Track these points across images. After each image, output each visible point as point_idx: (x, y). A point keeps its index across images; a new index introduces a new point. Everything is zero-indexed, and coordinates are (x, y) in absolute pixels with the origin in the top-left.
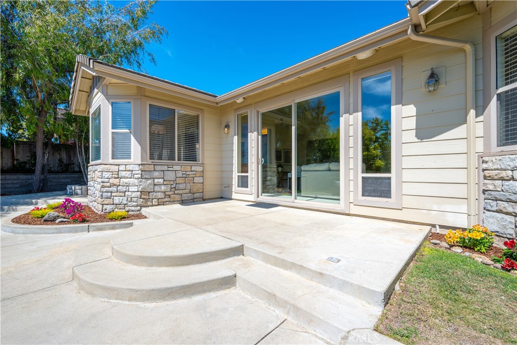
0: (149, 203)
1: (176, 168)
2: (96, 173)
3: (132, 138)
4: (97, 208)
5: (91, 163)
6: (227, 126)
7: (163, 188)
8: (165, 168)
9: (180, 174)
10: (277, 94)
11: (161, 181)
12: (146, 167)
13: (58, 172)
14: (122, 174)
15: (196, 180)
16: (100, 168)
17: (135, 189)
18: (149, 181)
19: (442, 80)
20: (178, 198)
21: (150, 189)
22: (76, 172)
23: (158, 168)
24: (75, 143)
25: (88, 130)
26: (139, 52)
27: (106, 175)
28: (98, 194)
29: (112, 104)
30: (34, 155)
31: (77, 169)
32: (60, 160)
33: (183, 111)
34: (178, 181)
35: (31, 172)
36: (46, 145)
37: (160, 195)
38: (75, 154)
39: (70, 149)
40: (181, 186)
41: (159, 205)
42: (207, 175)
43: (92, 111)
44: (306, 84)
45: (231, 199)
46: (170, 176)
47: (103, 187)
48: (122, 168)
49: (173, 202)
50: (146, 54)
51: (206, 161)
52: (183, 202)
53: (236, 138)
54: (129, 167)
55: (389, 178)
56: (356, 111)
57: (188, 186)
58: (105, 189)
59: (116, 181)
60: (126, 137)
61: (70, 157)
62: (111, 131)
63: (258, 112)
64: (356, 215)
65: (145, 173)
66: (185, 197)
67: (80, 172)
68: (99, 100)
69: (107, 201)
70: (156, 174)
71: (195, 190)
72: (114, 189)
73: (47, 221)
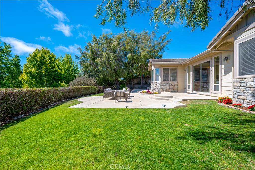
0: (163, 91)
1: (169, 83)
2: (153, 84)
3: (159, 76)
4: (153, 92)
5: (152, 82)
6: (186, 70)
7: (166, 88)
8: (167, 83)
9: (170, 85)
10: (197, 61)
11: (166, 86)
12: (162, 83)
13: (145, 84)
14: (157, 84)
15: (175, 86)
16: (153, 83)
17: (160, 88)
18: (163, 86)
19: (229, 59)
20: (170, 91)
21: (163, 88)
22: (148, 84)
23: (165, 83)
24: (148, 76)
25: (151, 73)
26: (164, 48)
27: (154, 85)
28: (153, 89)
29: (156, 69)
30: (141, 80)
31: (149, 83)
32: (145, 81)
33: (172, 68)
34: (170, 86)
35: (140, 84)
36: (143, 77)
37: (165, 90)
38: (148, 79)
39: (147, 78)
40: (171, 88)
41: (165, 92)
42: (179, 85)
43: (152, 70)
44: (203, 58)
45: (187, 92)
46: (168, 85)
47: (154, 87)
48: (157, 83)
49: (169, 92)
50: (166, 48)
51: (179, 81)
52: (171, 92)
53: (188, 73)
54: (159, 83)
55: (219, 85)
56: (213, 67)
57: (173, 88)
58: (154, 88)
59: (156, 86)
60: (158, 76)
61: (147, 80)
62: (155, 75)
63: (193, 66)
64: (213, 96)
65: (162, 84)
66: (172, 91)
67: (149, 84)
68: (153, 68)
69: (154, 90)
70: (164, 84)
71: (175, 89)
72: (156, 88)
73: (145, 93)
